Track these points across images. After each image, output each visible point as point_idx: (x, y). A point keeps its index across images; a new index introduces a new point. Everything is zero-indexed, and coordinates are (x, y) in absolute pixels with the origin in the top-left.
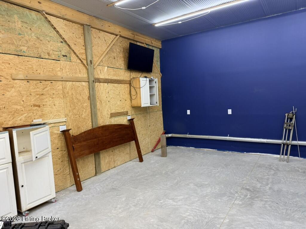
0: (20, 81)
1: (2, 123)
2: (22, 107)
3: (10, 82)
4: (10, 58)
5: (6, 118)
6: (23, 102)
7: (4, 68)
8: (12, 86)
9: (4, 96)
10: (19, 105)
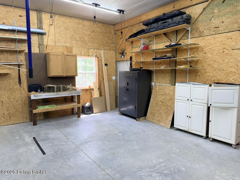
0: (237, 50)
1: (220, 79)
2: (235, 70)
3: (230, 52)
4: (233, 34)
5: (222, 77)
6: (237, 66)
7: (228, 42)
8: (230, 55)
9: (224, 62)
10: (233, 69)
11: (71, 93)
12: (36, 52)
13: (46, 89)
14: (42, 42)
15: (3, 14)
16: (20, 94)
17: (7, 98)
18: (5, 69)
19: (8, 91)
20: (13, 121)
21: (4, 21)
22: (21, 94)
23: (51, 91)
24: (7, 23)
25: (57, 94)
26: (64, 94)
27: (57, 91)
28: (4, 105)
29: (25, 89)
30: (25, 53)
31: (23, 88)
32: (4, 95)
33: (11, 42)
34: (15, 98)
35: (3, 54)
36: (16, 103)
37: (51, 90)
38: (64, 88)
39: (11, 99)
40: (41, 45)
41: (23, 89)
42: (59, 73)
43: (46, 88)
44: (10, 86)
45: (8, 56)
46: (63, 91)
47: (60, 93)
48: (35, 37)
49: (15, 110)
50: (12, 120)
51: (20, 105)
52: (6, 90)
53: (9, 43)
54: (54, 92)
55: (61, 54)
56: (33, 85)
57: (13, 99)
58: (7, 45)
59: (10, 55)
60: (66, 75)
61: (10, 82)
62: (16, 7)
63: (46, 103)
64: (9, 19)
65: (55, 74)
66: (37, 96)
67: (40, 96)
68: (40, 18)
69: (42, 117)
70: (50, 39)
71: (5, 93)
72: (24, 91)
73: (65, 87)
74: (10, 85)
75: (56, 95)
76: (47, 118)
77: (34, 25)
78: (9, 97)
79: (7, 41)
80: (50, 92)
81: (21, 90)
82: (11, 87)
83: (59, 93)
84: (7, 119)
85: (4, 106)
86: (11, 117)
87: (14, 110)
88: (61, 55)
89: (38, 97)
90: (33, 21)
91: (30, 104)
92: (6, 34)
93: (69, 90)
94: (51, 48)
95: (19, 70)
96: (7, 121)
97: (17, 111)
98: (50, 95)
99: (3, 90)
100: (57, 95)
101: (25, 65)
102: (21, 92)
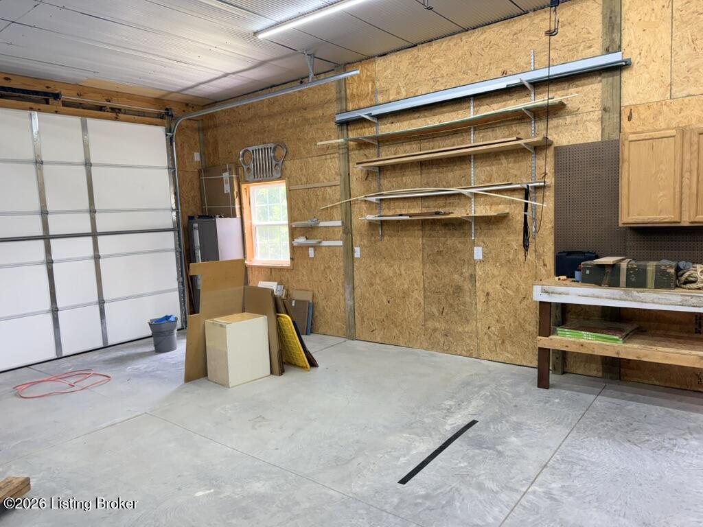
11: (694, 301)
12: (589, 141)
13: (588, 272)
14: (613, 100)
15: (503, 47)
16: (532, 279)
17: (498, 286)
18: (500, 204)
19: (502, 265)
20: (509, 355)
21: (505, 66)
22: (536, 278)
23: (607, 282)
24: (513, 69)
25: (625, 297)
26: (656, 301)
27: (630, 284)
28: (491, 304)
29: (548, 265)
30: (555, 148)
31: (543, 260)
32: (494, 276)
33: (520, 122)
34: (518, 290)
35: (498, 161)
36: (520, 303)
37: (607, 278)
38: (660, 274)
39: (507, 290)
40: (609, 112)
41: (542, 264)
42: (660, 213)
43: (588, 268)
44: (508, 252)
45: (510, 165)
46: (656, 287)
47: (641, 294)
48: (591, 86)
49: (517, 324)
50: (508, 352)
51: (530, 311)
52: (498, 264)
53: (513, 126)
54: (619, 286)
55: (673, 132)
56: (569, 253)
57: (514, 292)
58: (508, 133)
59: (515, 162)
60: (692, 220)
61: (509, 240)
62: (538, 9)
63: (611, 321)
64: (517, 56)
65: (639, 215)
66: (552, 293)
67: (560, 294)
68: (611, 12)
69: (595, 370)
70: (651, 77)
71: (496, 273)
72: (546, 271)
73: (668, 270)
74: (508, 249)
75: (621, 300)
76: (611, 378)
77: (590, 47)
78: (503, 285)
79: (509, 123)
80: (600, 285)
81: (536, 266)
82: (511, 257)
83: (635, 292)
84: (495, 345)
85: (492, 306)
86: (506, 342)
87: (514, 322)
88: (674, 136)
89: (556, 295)
90: (589, 33)
91: (556, 316)
92: (509, 102)
93: (694, 286)
94: (649, 112)
95: (526, 204)
96: (494, 348)
97: (521, 327)
98: (598, 297)
99: (491, 261)
100: (625, 300)
101: (553, 188)
102: (536, 273)
